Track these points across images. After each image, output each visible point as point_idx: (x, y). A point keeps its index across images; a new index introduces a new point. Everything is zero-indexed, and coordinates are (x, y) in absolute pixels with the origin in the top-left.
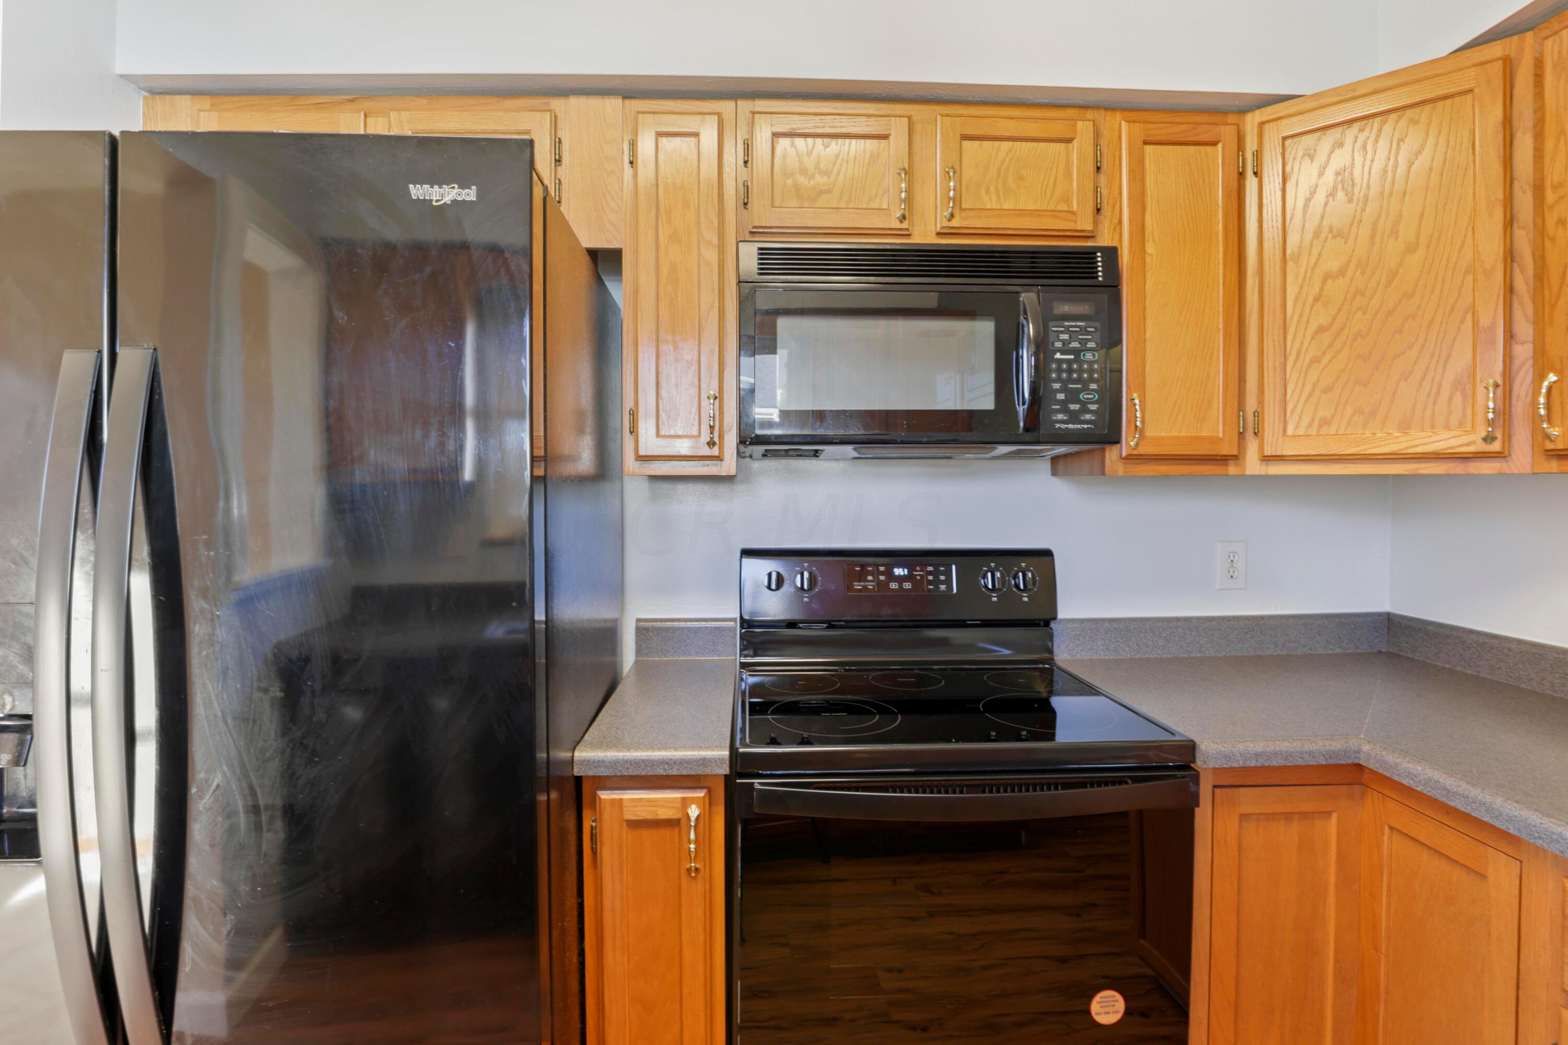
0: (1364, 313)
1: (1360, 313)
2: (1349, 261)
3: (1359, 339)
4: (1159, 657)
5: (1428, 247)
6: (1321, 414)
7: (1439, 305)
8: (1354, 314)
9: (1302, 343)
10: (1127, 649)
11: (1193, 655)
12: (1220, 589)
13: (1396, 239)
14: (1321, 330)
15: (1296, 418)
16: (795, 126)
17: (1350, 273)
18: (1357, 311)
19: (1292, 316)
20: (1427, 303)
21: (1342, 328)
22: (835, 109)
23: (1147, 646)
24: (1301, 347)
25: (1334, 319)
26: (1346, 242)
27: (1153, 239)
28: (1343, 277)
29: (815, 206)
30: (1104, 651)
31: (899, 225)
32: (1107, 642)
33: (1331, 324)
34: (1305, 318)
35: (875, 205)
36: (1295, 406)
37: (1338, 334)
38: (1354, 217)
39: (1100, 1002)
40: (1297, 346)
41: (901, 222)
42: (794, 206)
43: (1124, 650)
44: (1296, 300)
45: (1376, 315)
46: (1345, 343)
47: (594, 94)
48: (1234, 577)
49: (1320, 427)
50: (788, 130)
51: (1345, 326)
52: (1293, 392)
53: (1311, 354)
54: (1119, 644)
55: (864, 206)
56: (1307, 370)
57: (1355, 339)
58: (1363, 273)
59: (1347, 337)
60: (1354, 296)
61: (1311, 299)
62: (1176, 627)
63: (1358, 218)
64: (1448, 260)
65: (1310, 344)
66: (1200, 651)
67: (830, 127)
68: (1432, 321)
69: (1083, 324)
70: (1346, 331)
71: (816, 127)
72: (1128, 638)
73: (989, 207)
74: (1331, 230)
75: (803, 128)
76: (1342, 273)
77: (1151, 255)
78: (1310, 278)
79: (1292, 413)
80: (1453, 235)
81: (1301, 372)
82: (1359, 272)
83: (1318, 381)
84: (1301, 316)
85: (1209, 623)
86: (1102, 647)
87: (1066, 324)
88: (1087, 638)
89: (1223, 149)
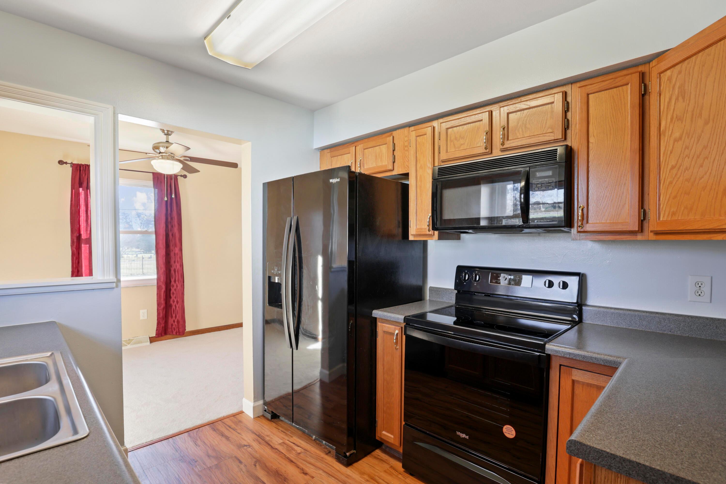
0: (689, 158)
1: (687, 158)
2: (683, 132)
3: (687, 171)
4: (643, 330)
5: (713, 121)
6: (672, 210)
7: (717, 151)
8: (685, 159)
9: (666, 174)
10: (624, 324)
11: (665, 332)
12: (690, 301)
13: (701, 118)
14: (673, 167)
15: (663, 212)
16: (452, 124)
17: (683, 138)
18: (685, 157)
19: (662, 161)
20: (713, 150)
21: (680, 166)
22: (467, 114)
23: (636, 324)
24: (665, 176)
25: (677, 162)
26: (682, 122)
27: (594, 136)
28: (681, 140)
29: (460, 149)
30: (610, 322)
31: (485, 151)
32: (613, 318)
33: (676, 165)
34: (667, 162)
35: (479, 145)
36: (663, 206)
37: (679, 169)
38: (685, 109)
39: (506, 429)
40: (664, 176)
41: (486, 150)
42: (453, 151)
43: (622, 324)
44: (664, 154)
45: (693, 158)
46: (681, 173)
47: (402, 128)
48: (701, 295)
49: (672, 216)
50: (451, 126)
51: (681, 165)
52: (662, 199)
53: (669, 180)
54: (619, 320)
55: (475, 146)
56: (667, 188)
57: (685, 172)
58: (688, 138)
59: (682, 171)
60: (685, 149)
61: (669, 152)
62: (655, 317)
63: (686, 109)
64: (721, 127)
65: (669, 175)
66: (670, 331)
67: (463, 122)
68: (714, 160)
69: (547, 179)
70: (682, 167)
71: (459, 123)
72: (625, 318)
73: (519, 137)
74: (676, 117)
75: (455, 124)
76: (680, 138)
77: (593, 143)
78: (669, 142)
79: (662, 210)
80: (723, 113)
81: (665, 189)
82: (686, 138)
83: (671, 193)
84: (666, 161)
85: (677, 318)
86: (609, 321)
87: (540, 180)
88: (601, 315)
89: (631, 86)
